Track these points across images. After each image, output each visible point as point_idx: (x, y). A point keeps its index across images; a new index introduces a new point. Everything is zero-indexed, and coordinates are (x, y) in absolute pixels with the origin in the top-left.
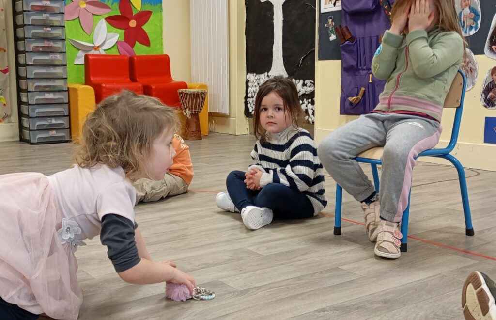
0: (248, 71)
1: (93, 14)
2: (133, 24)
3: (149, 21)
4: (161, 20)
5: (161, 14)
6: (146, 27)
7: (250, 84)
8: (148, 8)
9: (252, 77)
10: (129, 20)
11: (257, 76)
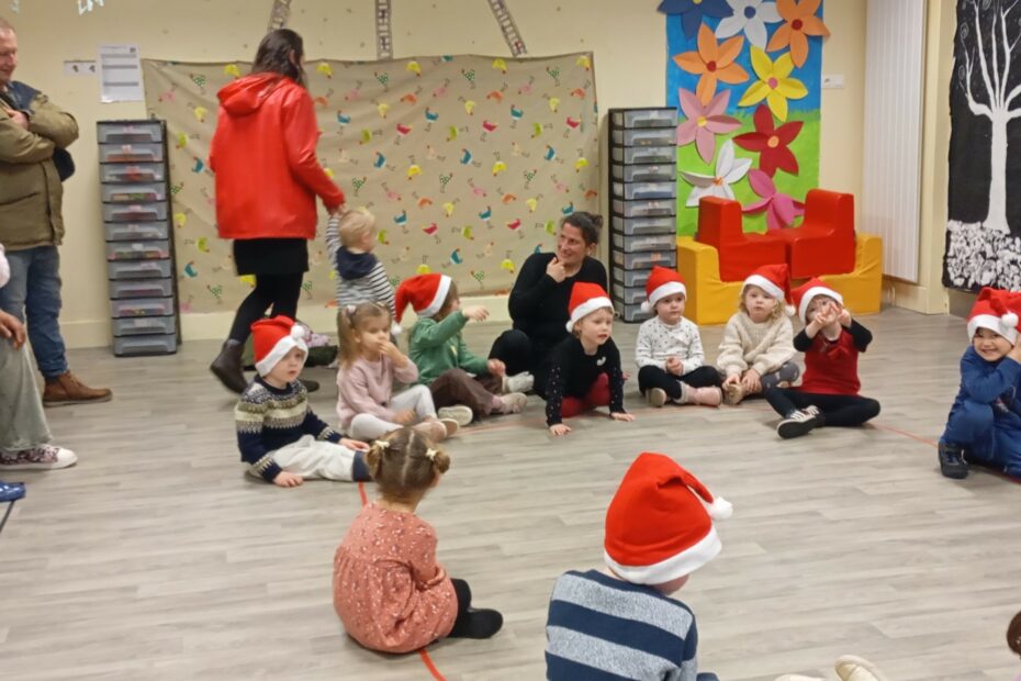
0: (951, 217)
1: (715, 134)
2: (773, 142)
3: (799, 137)
4: (817, 134)
5: (818, 125)
6: (793, 147)
7: (952, 237)
8: (797, 117)
9: (956, 226)
10: (767, 137)
11: (965, 226)
